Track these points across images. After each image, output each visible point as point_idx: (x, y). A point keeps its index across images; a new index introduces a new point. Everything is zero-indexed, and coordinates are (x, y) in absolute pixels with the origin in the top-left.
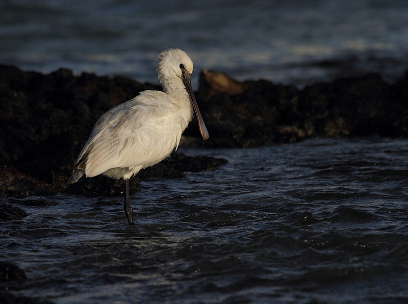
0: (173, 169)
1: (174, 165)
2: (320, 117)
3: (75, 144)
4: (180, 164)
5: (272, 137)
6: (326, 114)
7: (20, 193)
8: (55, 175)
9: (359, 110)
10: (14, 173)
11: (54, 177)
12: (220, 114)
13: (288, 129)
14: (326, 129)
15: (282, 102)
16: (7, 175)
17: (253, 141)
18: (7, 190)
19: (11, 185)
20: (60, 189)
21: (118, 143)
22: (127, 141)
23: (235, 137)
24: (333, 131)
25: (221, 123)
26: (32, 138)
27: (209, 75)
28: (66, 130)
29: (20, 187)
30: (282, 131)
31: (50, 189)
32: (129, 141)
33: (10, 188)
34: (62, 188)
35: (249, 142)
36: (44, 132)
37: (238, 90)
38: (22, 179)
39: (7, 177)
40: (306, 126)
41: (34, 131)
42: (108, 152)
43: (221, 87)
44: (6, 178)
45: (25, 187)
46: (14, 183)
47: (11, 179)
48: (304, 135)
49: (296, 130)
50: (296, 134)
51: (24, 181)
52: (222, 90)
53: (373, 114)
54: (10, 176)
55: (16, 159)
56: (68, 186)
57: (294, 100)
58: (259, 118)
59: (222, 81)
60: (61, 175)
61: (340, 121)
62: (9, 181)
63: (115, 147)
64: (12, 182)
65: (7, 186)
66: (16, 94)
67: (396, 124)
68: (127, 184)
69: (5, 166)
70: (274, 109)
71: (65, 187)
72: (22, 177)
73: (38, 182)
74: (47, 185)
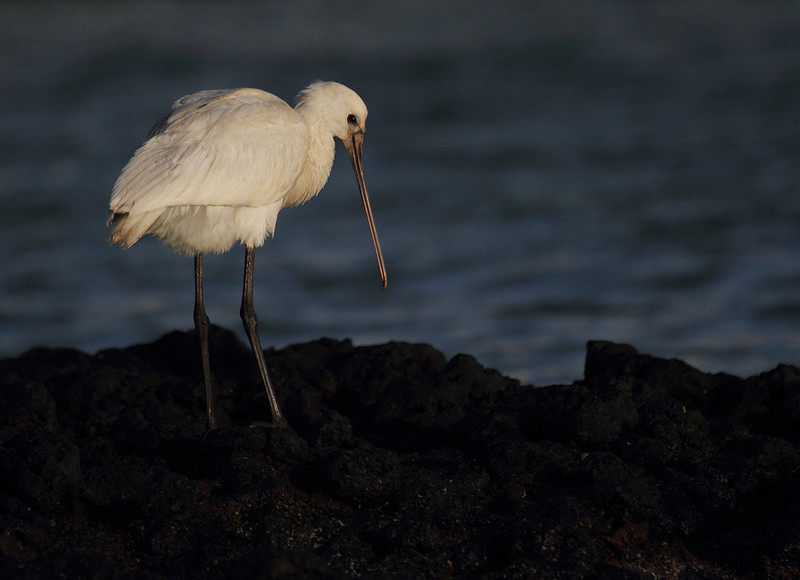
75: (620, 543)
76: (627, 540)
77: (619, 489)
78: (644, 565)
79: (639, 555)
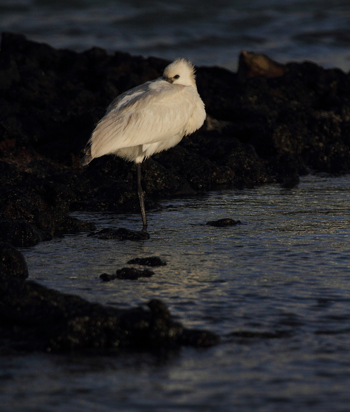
1: (198, 150)
5: (306, 122)
7: (37, 176)
8: (75, 157)
10: (33, 155)
11: (73, 160)
13: (325, 114)
15: (321, 86)
16: (25, 156)
17: (285, 126)
18: (24, 172)
19: (29, 167)
22: (130, 117)
25: (256, 107)
26: (55, 119)
27: (249, 56)
29: (38, 169)
33: (27, 170)
35: (280, 127)
38: (41, 161)
39: (25, 158)
40: (344, 111)
41: (59, 112)
42: (112, 131)
43: (260, 69)
44: (24, 160)
45: (43, 169)
46: (32, 165)
47: (30, 161)
48: (340, 121)
49: (333, 116)
50: (332, 120)
51: (43, 163)
54: (28, 157)
55: (37, 140)
57: (333, 85)
58: (295, 103)
59: (262, 63)
62: (26, 163)
63: (119, 125)
64: (30, 164)
65: (24, 167)
66: (43, 74)
69: (24, 148)
70: (312, 93)
72: (41, 159)
73: (58, 164)
74: (66, 167)
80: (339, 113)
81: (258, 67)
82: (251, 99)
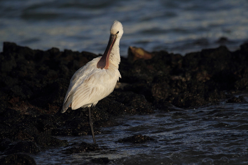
0: (114, 101)
1: (115, 99)
2: (194, 70)
3: (61, 89)
4: (118, 98)
5: (168, 82)
6: (197, 69)
7: (32, 116)
8: (51, 105)
9: (215, 66)
10: (28, 105)
11: (50, 107)
12: (140, 70)
13: (177, 77)
14: (197, 77)
15: (173, 63)
17: (158, 84)
18: (24, 115)
19: (27, 112)
20: (53, 113)
21: (89, 91)
22: (93, 89)
23: (148, 82)
24: (201, 78)
25: (140, 75)
26: (38, 86)
27: (134, 49)
28: (56, 81)
29: (31, 113)
30: (173, 79)
31: (48, 113)
32: (94, 90)
33: (26, 113)
34: (54, 113)
35: (155, 85)
36: (44, 83)
37: (149, 57)
38: (32, 108)
39: (24, 107)
40: (187, 76)
41: (39, 82)
42: (83, 96)
43: (140, 55)
45: (34, 113)
46: (28, 110)
47: (27, 109)
48: (185, 81)
49: (181, 78)
50: (181, 80)
51: (34, 109)
52: (141, 57)
53: (223, 68)
54: (26, 107)
55: (29, 97)
56: (57, 111)
57: (180, 62)
58: (161, 72)
59: (140, 52)
60: (54, 105)
61: (205, 73)
62: (25, 110)
63: (87, 93)
64: (27, 110)
65: (24, 112)
66: (28, 62)
67: (235, 73)
68: (90, 109)
69: (23, 102)
70: (169, 67)
71: (56, 112)
72: (32, 107)
73: (41, 110)
74: (46, 111)
75: (12, 102)
76: (13, 101)
77: (11, 89)
78: (18, 108)
79: (17, 105)
80: (184, 76)
81: (138, 54)
82: (137, 71)
